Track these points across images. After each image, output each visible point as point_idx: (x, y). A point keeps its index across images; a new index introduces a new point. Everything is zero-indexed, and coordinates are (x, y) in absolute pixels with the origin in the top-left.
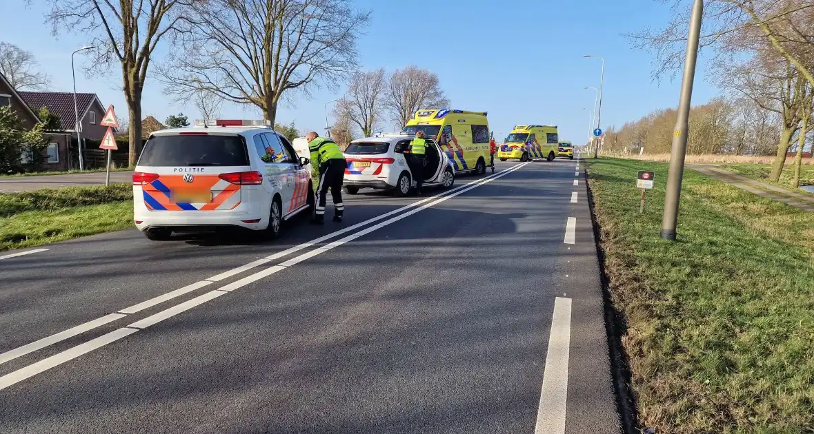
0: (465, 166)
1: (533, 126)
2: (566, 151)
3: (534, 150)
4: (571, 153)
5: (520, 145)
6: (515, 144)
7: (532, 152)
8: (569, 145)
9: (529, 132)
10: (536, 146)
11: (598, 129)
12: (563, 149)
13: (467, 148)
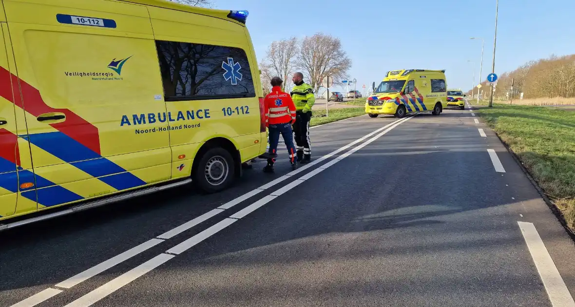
1: (411, 71)
2: (456, 100)
3: (413, 102)
4: (462, 102)
5: (393, 96)
6: (386, 95)
7: (411, 105)
8: (459, 94)
9: (406, 78)
10: (417, 97)
11: (494, 74)
12: (452, 98)
13: (146, 117)
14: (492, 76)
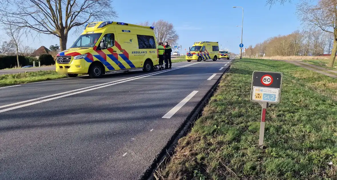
0: (132, 66)
1: (204, 42)
2: (225, 55)
4: (228, 56)
5: (197, 53)
6: (194, 52)
7: (204, 56)
8: (227, 53)
9: (202, 45)
10: (206, 53)
11: (242, 44)
12: (223, 54)
13: (133, 52)
14: (241, 45)
